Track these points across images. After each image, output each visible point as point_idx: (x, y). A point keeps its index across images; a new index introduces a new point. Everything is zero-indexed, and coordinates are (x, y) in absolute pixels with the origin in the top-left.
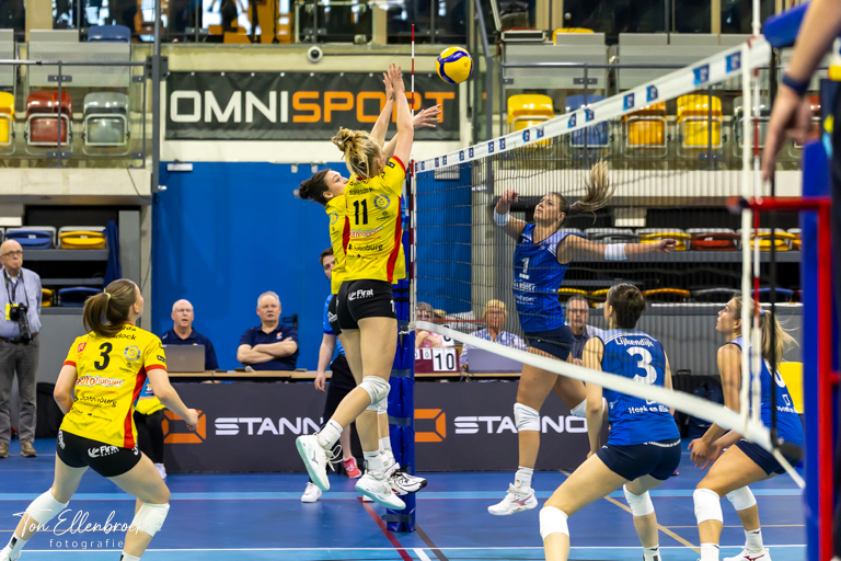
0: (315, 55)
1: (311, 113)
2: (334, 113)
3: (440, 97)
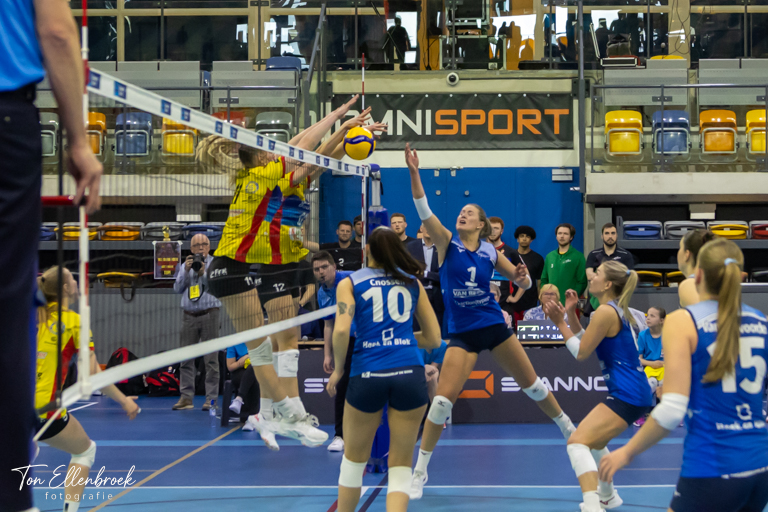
0: (453, 79)
1: (450, 127)
2: (468, 127)
3: (557, 113)
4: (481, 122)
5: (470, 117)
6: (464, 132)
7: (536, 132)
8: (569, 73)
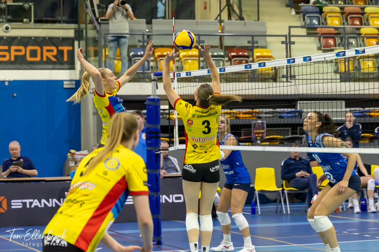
0: (7, 28)
1: (4, 56)
2: (16, 57)
3: (65, 49)
4: (22, 53)
5: (16, 51)
6: (13, 59)
7: (54, 59)
8: (73, 26)
